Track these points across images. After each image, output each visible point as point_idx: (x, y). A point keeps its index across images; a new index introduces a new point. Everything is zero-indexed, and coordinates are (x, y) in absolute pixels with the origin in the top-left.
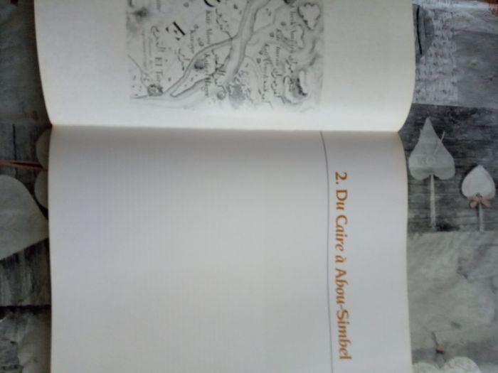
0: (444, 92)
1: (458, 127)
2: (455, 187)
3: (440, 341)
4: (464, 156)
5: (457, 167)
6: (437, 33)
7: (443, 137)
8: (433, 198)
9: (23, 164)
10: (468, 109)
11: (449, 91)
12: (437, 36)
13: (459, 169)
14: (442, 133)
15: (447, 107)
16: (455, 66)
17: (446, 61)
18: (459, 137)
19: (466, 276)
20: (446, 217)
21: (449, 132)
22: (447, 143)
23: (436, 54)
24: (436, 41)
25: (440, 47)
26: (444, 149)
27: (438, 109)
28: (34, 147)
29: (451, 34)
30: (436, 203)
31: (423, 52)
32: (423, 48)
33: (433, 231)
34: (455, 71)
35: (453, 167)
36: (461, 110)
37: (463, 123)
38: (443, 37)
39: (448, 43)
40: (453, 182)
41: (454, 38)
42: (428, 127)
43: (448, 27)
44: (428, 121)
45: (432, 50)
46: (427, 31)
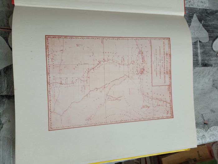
1: (209, 18)
2: (209, 46)
3: (206, 119)
4: (213, 32)
5: (210, 37)
8: (199, 51)
10: (213, 10)
11: (204, 2)
13: (211, 38)
14: (202, 21)
15: (204, 9)
18: (210, 23)
20: (206, 60)
21: (205, 21)
22: (204, 26)
26: (203, 28)
27: (199, 10)
33: (200, 66)
35: (208, 37)
36: (210, 11)
37: (211, 17)
40: (208, 44)
42: (195, 18)
44: (195, 15)
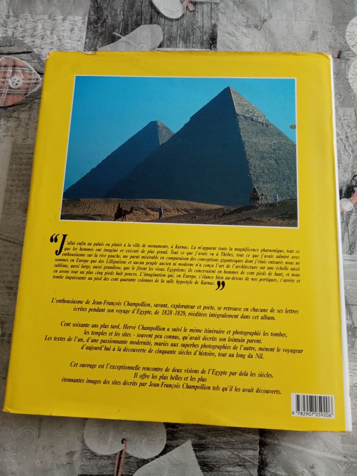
0: (72, 30)
6: (10, 33)
7: (120, 35)
9: (118, 468)
12: (13, 34)
16: (46, 17)
17: (40, 26)
19: (265, 21)
23: (32, 36)
24: (18, 35)
25: (25, 31)
28: (102, 457)
29: (11, 18)
30: (187, 47)
31: (29, 50)
32: (25, 50)
34: (52, 17)
38: (15, 28)
39: (21, 22)
41: (16, 16)
43: (4, 21)
45: (28, 40)
46: (8, 44)
